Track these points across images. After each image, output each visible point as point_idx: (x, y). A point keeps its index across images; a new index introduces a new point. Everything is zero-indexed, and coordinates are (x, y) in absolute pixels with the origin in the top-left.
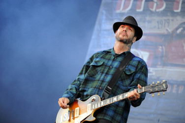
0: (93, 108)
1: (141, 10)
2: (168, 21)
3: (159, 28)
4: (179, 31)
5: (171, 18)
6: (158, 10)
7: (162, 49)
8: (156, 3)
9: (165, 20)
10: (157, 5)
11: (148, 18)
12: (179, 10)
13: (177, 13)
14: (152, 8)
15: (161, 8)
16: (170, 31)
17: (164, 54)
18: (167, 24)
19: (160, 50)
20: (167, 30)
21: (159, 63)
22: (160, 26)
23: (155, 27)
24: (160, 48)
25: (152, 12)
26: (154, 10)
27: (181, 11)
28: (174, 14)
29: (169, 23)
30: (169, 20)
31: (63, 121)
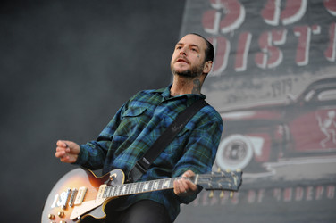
0: (108, 194)
1: (243, 68)
2: (289, 83)
3: (275, 96)
4: (308, 97)
5: (293, 77)
6: (270, 66)
7: (284, 130)
8: (267, 53)
9: (284, 81)
10: (269, 57)
11: (256, 81)
12: (306, 62)
13: (303, 67)
14: (261, 62)
15: (274, 61)
16: (294, 97)
17: (288, 138)
18: (287, 88)
19: (280, 131)
20: (289, 98)
21: (282, 154)
22: (277, 92)
23: (268, 94)
24: (280, 129)
25: (261, 70)
26: (263, 65)
27: (309, 63)
28: (298, 70)
29: (290, 85)
30: (290, 80)
31: (56, 205)
